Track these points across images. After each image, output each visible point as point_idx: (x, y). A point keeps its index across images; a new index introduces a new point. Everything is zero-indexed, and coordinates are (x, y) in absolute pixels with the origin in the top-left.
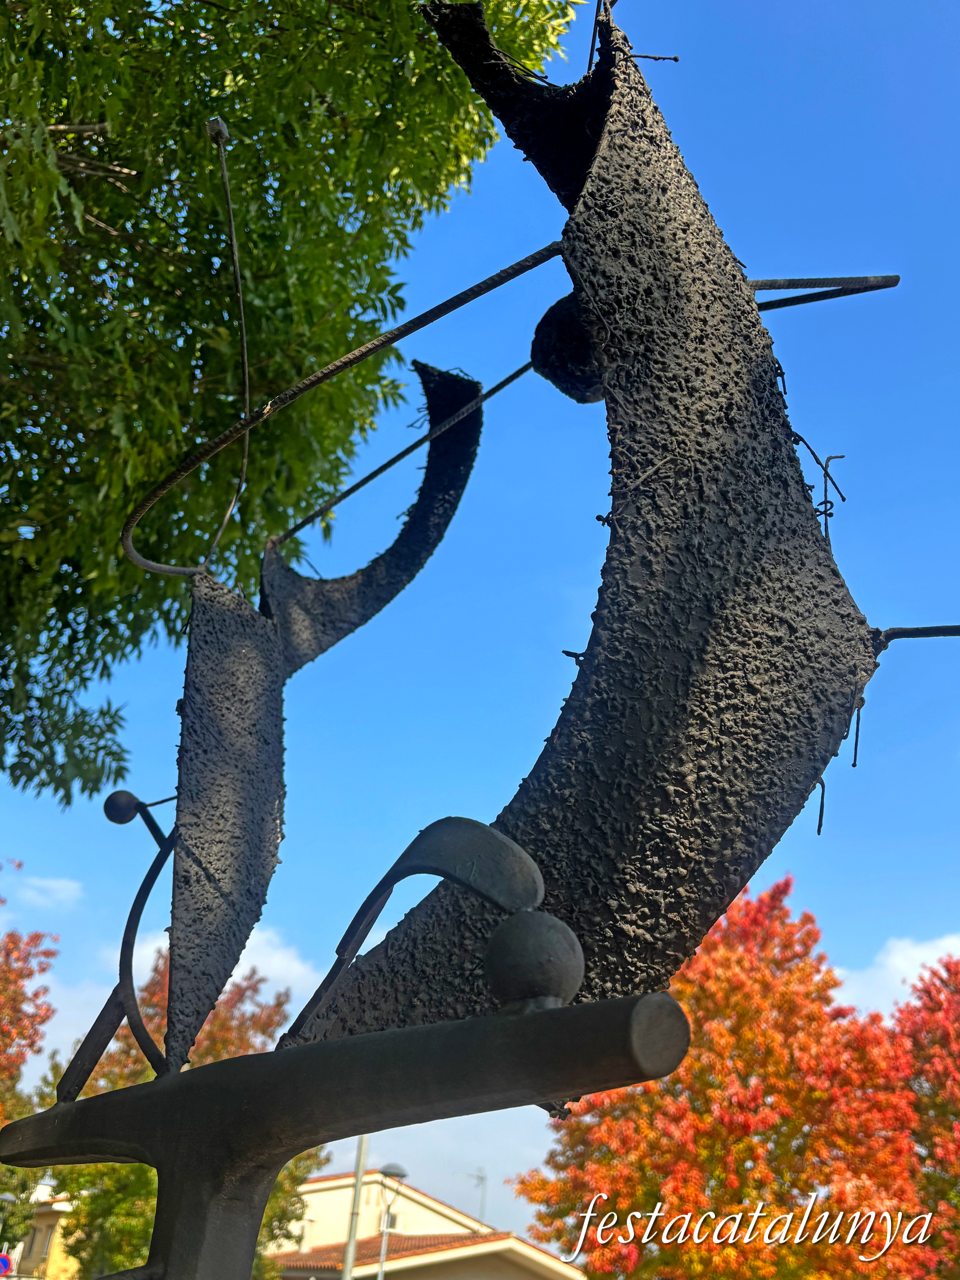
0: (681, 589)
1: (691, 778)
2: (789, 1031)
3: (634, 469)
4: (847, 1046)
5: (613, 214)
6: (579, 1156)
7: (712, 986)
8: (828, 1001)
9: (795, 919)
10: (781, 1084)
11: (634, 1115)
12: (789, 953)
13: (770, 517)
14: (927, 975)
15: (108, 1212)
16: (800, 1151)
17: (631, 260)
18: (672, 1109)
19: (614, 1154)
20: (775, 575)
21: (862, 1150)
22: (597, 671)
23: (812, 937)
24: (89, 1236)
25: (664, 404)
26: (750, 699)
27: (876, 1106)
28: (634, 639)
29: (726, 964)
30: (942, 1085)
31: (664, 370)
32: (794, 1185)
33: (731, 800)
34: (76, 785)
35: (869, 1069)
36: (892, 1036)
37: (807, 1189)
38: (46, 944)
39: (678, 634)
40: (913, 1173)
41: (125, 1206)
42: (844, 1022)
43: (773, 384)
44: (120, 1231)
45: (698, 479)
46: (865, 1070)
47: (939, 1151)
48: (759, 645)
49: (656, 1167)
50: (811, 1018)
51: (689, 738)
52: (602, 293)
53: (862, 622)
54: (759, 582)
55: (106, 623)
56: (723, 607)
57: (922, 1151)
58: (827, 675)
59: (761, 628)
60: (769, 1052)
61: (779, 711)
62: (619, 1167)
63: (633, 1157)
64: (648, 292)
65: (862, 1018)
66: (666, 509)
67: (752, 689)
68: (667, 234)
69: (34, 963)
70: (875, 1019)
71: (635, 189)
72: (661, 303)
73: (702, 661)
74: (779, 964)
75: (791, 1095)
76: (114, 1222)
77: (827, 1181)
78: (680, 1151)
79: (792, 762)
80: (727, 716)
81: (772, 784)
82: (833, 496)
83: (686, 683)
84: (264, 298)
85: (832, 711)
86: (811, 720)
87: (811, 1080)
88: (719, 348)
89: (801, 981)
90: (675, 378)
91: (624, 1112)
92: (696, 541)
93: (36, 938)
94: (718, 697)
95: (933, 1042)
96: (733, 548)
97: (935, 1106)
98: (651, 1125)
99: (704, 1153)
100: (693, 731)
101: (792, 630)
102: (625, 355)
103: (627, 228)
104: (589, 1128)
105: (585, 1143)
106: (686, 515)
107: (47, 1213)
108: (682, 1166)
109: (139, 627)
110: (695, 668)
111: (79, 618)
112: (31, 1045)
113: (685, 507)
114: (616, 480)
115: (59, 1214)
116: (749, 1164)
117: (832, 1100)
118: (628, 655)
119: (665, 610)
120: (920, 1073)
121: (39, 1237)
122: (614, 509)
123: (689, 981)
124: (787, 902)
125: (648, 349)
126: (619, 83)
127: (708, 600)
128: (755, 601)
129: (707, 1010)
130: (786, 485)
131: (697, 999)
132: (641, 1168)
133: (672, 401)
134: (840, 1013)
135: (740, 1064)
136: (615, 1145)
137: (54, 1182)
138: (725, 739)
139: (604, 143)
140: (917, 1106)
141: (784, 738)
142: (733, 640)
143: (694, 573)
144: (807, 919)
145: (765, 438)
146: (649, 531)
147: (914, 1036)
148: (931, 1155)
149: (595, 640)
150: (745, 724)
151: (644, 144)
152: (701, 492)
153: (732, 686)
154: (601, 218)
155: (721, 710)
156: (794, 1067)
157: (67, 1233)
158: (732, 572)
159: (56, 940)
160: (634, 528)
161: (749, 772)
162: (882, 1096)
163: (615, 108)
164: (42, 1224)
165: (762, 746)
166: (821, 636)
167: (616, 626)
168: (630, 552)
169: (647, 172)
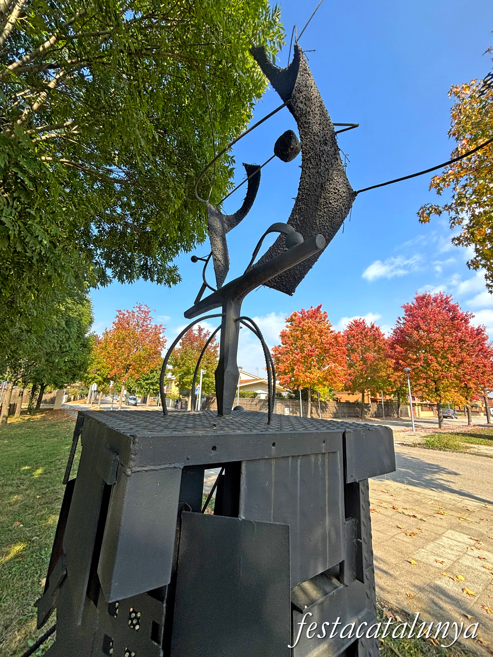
0: (316, 182)
1: (318, 223)
2: (321, 336)
3: (306, 154)
4: (333, 338)
5: (301, 92)
6: (277, 363)
7: (305, 328)
8: (329, 329)
9: (322, 313)
10: (319, 347)
11: (288, 354)
12: (321, 320)
13: (334, 166)
14: (350, 323)
15: (183, 378)
16: (323, 359)
17: (305, 104)
18: (296, 352)
19: (284, 362)
20: (335, 178)
21: (336, 358)
22: (299, 201)
23: (326, 316)
24: (180, 383)
25: (312, 139)
26: (330, 205)
27: (339, 350)
28: (307, 193)
29: (308, 323)
30: (353, 345)
31: (312, 131)
32: (321, 366)
33: (326, 227)
34: (171, 283)
35: (338, 343)
36: (343, 336)
37: (324, 366)
38: (163, 327)
39: (316, 192)
40: (346, 363)
41: (186, 377)
42: (333, 333)
43: (335, 137)
44: (186, 382)
45: (320, 157)
46: (337, 343)
47: (352, 358)
48: (332, 194)
49: (293, 364)
50: (326, 333)
51: (318, 214)
52: (299, 112)
53: (352, 190)
54: (332, 180)
55: (170, 249)
56: (325, 185)
57: (348, 359)
58: (345, 201)
59: (332, 190)
60: (317, 340)
61: (335, 208)
62: (286, 364)
63: (289, 362)
64: (309, 112)
65: (337, 332)
66: (313, 164)
67: (330, 203)
68: (312, 98)
69: (161, 331)
70: (339, 333)
71: (306, 86)
72: (312, 115)
73: (320, 197)
74: (319, 323)
75: (321, 348)
76: (185, 380)
77: (329, 364)
78: (298, 361)
79: (338, 219)
80: (325, 209)
81: (334, 223)
82: (347, 162)
83: (317, 203)
84: (200, 161)
85: (346, 208)
86: (342, 210)
87: (325, 345)
88: (324, 127)
89: (323, 326)
90: (315, 133)
91: (286, 354)
92: (319, 171)
93: (161, 326)
94: (324, 205)
95: (351, 337)
96: (327, 172)
97: (351, 350)
98: (292, 356)
99: (303, 361)
100: (318, 213)
101: (339, 191)
102: (304, 128)
103: (304, 96)
104: (279, 357)
105: (279, 360)
106: (317, 165)
107: (171, 380)
108: (299, 363)
109: (178, 249)
110: (319, 199)
111: (164, 248)
112: (163, 347)
113: (317, 163)
114: (303, 157)
115: (173, 380)
116: (312, 362)
117: (330, 349)
118: (306, 197)
119: (313, 186)
120: (348, 343)
121: (169, 384)
122: (303, 164)
123: (300, 327)
124: (321, 310)
125: (309, 126)
126: (301, 59)
127: (322, 184)
128: (331, 184)
129: (304, 332)
130: (337, 160)
131: (301, 330)
132: (290, 364)
133: (314, 138)
134: (332, 332)
135: (310, 343)
136: (285, 360)
137: (171, 374)
138: (325, 214)
139: (299, 74)
140: (348, 350)
141: (337, 214)
142: (327, 193)
143: (319, 178)
144: (325, 313)
145: (333, 149)
146: (310, 168)
147: (348, 336)
148: (350, 359)
149: (299, 194)
150: (329, 211)
151: (307, 75)
152: (320, 159)
153: (327, 203)
154: (299, 94)
155: (324, 208)
156: (322, 343)
157: (175, 382)
158: (327, 177)
159: (165, 326)
160: (307, 168)
161: (329, 221)
162: (340, 348)
163: (301, 65)
164: (170, 382)
165: (332, 216)
166: (344, 193)
167: (303, 190)
168: (306, 174)
169: (308, 82)
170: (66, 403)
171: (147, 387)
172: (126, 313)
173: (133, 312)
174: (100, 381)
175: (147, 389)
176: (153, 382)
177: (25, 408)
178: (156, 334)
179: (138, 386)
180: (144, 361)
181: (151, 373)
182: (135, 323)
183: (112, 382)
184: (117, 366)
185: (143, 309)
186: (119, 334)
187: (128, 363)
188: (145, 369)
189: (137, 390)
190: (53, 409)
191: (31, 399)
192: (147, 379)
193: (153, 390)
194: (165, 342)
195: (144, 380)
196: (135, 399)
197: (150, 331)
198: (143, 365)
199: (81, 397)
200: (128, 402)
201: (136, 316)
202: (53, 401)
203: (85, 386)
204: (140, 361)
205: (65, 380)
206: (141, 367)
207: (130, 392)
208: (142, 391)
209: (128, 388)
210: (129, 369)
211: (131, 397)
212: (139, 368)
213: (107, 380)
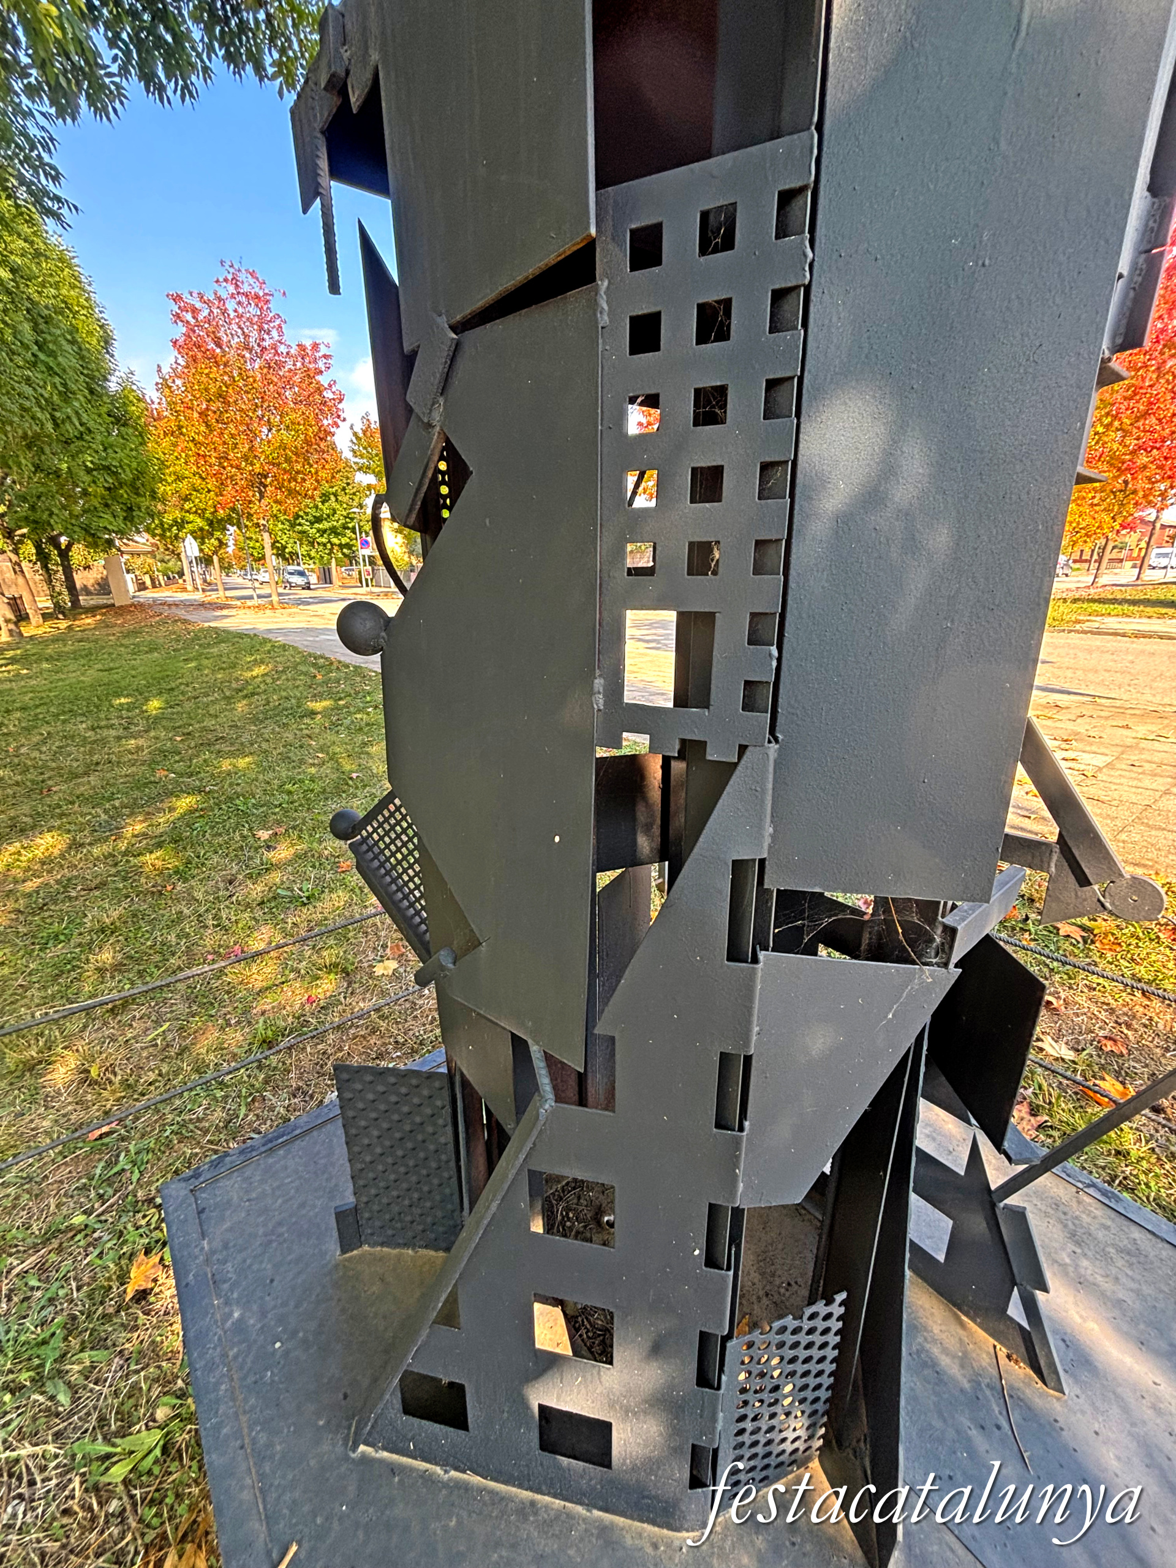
170: (138, 594)
171: (324, 540)
172: (198, 305)
173: (220, 299)
174: (201, 529)
175: (325, 545)
176: (334, 527)
177: (48, 608)
178: (310, 375)
179: (300, 540)
180: (297, 461)
181: (323, 503)
182: (236, 340)
183: (232, 529)
184: (231, 477)
185: (245, 288)
186: (204, 379)
187: (257, 468)
188: (307, 484)
189: (302, 550)
190: (113, 605)
191: (49, 581)
192: (318, 520)
193: (341, 546)
194: (341, 400)
195: (312, 523)
196: (301, 574)
197: (289, 365)
198: (298, 472)
199: (169, 578)
200: (290, 583)
201: (232, 314)
202: (104, 587)
203: (168, 549)
204: (288, 460)
205: (111, 523)
206: (295, 480)
207: (285, 559)
208: (313, 553)
209: (278, 548)
210: (265, 486)
211: (291, 568)
212: (289, 482)
213: (216, 525)
